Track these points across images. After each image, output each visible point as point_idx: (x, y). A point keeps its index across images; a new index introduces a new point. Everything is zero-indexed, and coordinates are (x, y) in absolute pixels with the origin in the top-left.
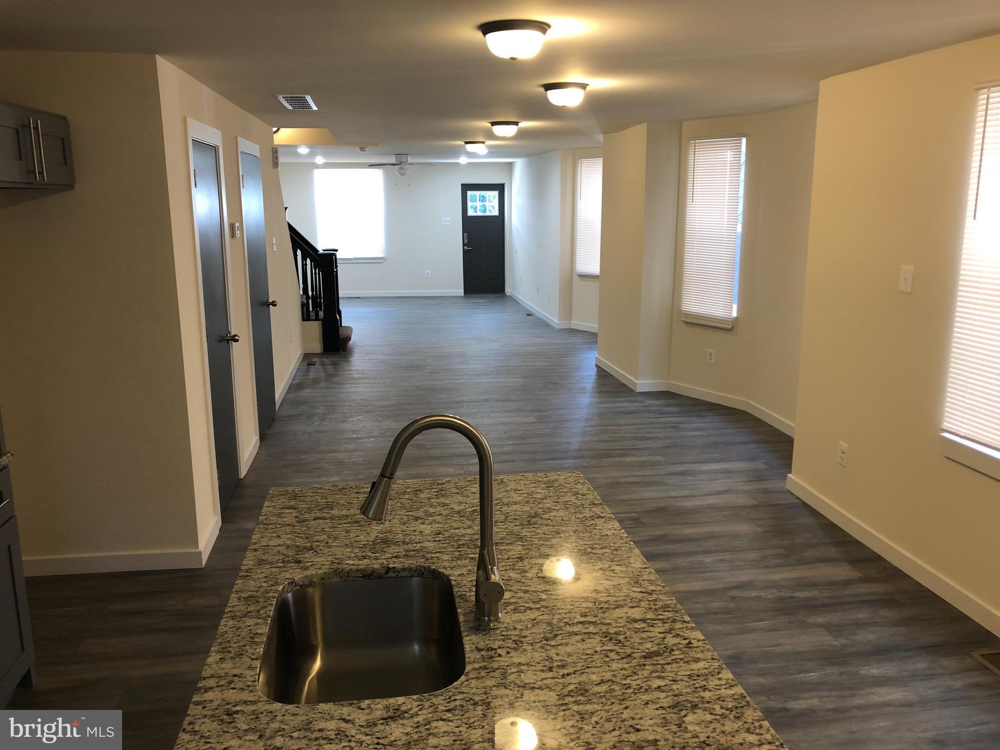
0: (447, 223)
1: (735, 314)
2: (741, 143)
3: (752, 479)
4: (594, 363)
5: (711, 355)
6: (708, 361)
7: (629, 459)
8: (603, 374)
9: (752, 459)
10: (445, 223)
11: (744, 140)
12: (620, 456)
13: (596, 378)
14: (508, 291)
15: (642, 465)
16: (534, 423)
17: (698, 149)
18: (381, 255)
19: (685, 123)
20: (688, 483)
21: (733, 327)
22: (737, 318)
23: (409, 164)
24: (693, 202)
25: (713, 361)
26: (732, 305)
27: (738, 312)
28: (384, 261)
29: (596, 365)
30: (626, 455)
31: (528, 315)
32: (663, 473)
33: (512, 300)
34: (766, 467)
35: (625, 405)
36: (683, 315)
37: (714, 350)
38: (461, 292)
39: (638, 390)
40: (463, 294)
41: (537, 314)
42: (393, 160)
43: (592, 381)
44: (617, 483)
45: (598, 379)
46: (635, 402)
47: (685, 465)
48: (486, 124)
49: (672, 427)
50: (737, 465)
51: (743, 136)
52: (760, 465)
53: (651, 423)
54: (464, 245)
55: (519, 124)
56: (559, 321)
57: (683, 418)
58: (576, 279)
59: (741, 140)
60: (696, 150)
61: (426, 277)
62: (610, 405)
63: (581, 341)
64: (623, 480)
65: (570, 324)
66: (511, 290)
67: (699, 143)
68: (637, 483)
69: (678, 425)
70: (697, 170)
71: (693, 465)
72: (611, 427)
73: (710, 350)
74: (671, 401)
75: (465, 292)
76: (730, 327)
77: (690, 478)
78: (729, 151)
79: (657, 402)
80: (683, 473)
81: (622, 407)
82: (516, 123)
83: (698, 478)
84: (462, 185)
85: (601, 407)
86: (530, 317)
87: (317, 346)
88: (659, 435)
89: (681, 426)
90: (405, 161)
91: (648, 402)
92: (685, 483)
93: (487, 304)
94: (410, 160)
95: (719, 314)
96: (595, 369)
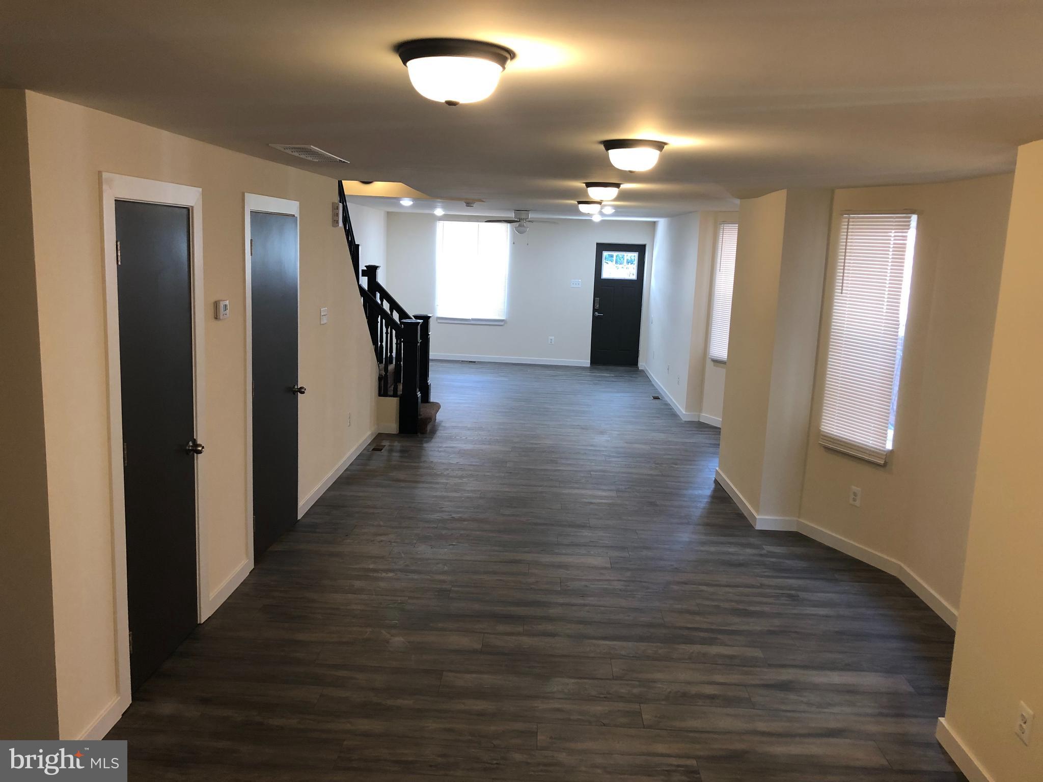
0: (577, 286)
1: (889, 446)
2: (909, 221)
3: (884, 711)
4: (713, 477)
5: (855, 494)
6: (851, 502)
7: (714, 650)
8: (720, 496)
9: (891, 670)
10: (574, 286)
11: (914, 218)
12: (703, 642)
13: (709, 500)
14: (641, 364)
15: (730, 663)
16: (606, 568)
17: (853, 225)
18: (502, 317)
19: (837, 191)
20: (789, 708)
21: (885, 465)
22: (892, 452)
23: (529, 221)
24: (842, 293)
25: (858, 503)
26: (886, 431)
27: (894, 445)
28: (504, 324)
29: (716, 482)
30: (711, 642)
31: (656, 398)
32: (758, 682)
33: (643, 375)
34: (911, 689)
35: (734, 551)
36: (822, 437)
37: (859, 489)
38: (587, 362)
39: (758, 527)
40: (589, 365)
41: (667, 399)
42: (511, 215)
43: (702, 505)
44: (684, 695)
45: (711, 503)
46: (749, 545)
47: (791, 671)
48: (580, 184)
49: (790, 596)
50: (871, 680)
51: (913, 212)
52: (901, 683)
53: (762, 586)
54: (594, 310)
55: (621, 185)
56: (686, 412)
57: (808, 581)
58: (709, 364)
59: (910, 217)
60: (850, 227)
61: (550, 343)
62: (713, 549)
63: (707, 441)
64: (694, 690)
65: (699, 416)
66: (644, 364)
67: (853, 218)
68: (712, 697)
69: (800, 593)
70: (850, 253)
71: (802, 672)
72: (704, 588)
73: (854, 488)
74: (798, 550)
75: (592, 363)
76: (882, 462)
77: (792, 697)
78: (893, 231)
79: (778, 550)
80: (785, 686)
81: (729, 553)
82: (617, 185)
83: (805, 700)
84: (597, 244)
85: (702, 551)
86: (657, 401)
87: (392, 426)
88: (766, 609)
89: (802, 595)
90: (524, 217)
91: (769, 548)
92: (783, 707)
93: (613, 379)
94: (531, 216)
95: (869, 443)
96: (713, 486)
